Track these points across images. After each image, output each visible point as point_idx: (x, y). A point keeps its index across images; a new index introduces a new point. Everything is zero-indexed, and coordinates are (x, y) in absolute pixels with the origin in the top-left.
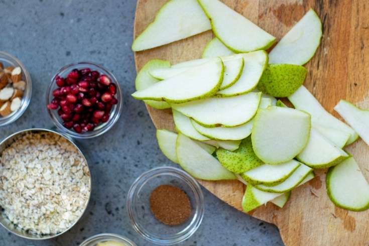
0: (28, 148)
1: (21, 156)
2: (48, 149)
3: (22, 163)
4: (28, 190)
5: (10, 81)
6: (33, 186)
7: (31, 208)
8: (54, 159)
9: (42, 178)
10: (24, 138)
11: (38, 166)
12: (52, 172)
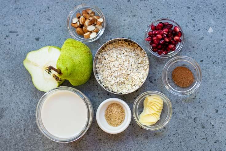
0: (120, 47)
1: (116, 50)
2: (130, 51)
3: (116, 54)
4: (114, 68)
5: (95, 23)
6: (117, 66)
7: (113, 77)
8: (131, 57)
9: (123, 64)
10: (120, 42)
11: (123, 58)
12: (129, 63)
